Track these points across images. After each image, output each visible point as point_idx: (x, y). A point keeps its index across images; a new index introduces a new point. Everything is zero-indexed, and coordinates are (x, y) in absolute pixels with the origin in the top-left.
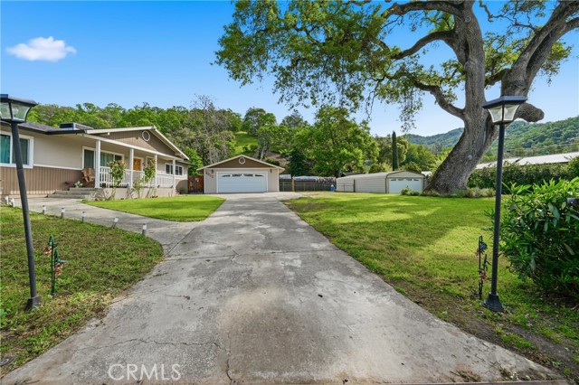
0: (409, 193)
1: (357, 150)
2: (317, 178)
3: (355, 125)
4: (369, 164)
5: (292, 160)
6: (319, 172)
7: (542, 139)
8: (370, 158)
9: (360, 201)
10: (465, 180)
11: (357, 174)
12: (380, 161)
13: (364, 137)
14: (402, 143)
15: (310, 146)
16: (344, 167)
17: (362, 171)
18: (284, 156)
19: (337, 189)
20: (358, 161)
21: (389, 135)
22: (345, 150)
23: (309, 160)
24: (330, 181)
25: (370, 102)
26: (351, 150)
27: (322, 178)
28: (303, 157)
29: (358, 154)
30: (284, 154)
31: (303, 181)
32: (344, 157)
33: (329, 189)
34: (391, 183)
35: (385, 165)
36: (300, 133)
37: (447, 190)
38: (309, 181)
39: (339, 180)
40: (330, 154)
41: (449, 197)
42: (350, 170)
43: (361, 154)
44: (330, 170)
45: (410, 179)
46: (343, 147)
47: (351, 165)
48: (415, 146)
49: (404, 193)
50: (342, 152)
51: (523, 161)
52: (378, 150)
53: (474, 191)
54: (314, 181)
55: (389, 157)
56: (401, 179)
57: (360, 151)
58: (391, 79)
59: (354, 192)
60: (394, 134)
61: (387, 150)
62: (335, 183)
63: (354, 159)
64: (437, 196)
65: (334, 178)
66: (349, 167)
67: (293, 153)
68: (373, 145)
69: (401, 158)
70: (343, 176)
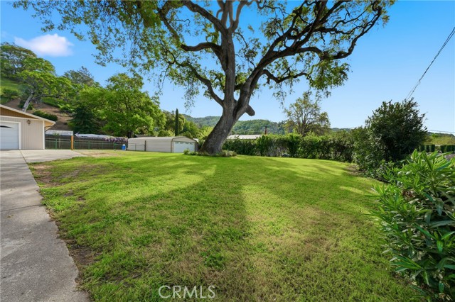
0: (189, 153)
1: (149, 118)
2: (107, 137)
3: (147, 97)
4: (157, 130)
5: (76, 117)
6: (110, 132)
7: (240, 128)
8: (159, 125)
9: (151, 161)
10: (222, 145)
11: (148, 136)
12: (166, 128)
13: (155, 108)
14: (181, 118)
15: (101, 105)
16: (137, 130)
17: (152, 135)
18: (65, 111)
19: (129, 148)
20: (149, 126)
21: (173, 111)
22: (138, 116)
23: (99, 120)
24: (122, 141)
25: (162, 79)
26: (143, 117)
27: (112, 137)
28: (91, 116)
29: (150, 121)
30: (64, 108)
31: (90, 139)
32: (136, 122)
33: (120, 148)
34: (175, 145)
35: (169, 132)
36: (88, 91)
37: (212, 152)
38: (97, 139)
39: (131, 141)
40: (123, 117)
41: (215, 156)
42: (142, 133)
43: (152, 121)
44: (122, 132)
45: (187, 143)
46: (136, 112)
47: (143, 129)
48: (189, 122)
49: (186, 153)
50: (135, 116)
51: (241, 137)
52: (165, 120)
53: (227, 152)
54: (103, 140)
55: (173, 127)
56: (182, 142)
57: (151, 118)
58: (179, 65)
59: (145, 151)
60: (177, 111)
61: (171, 122)
62: (127, 143)
63: (146, 125)
64: (207, 156)
65: (126, 139)
66: (141, 131)
67: (78, 110)
68: (162, 116)
69: (180, 129)
70: (135, 137)
